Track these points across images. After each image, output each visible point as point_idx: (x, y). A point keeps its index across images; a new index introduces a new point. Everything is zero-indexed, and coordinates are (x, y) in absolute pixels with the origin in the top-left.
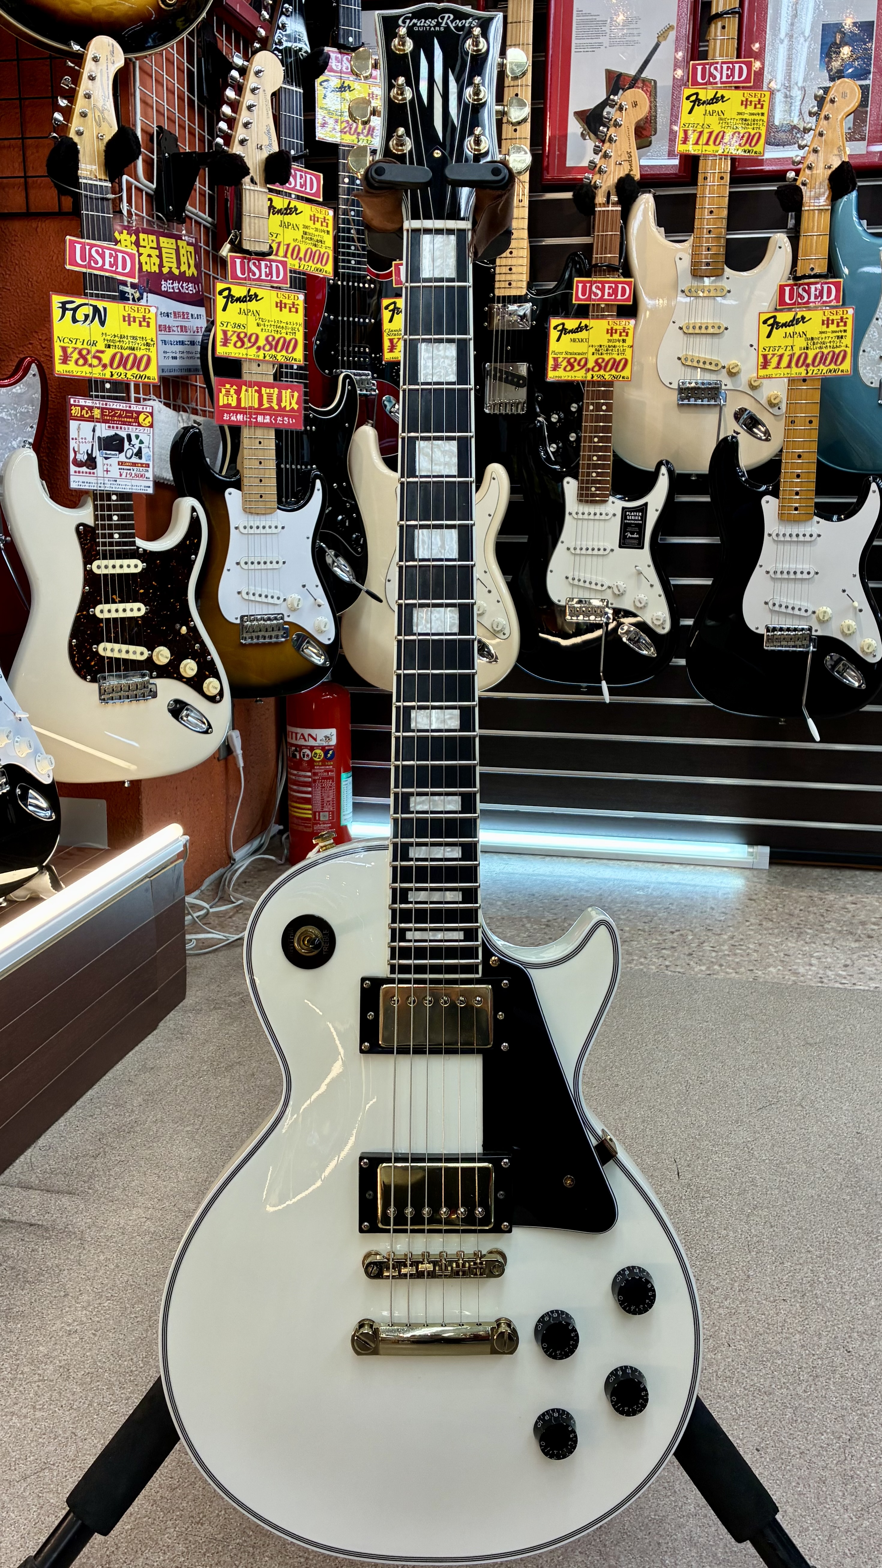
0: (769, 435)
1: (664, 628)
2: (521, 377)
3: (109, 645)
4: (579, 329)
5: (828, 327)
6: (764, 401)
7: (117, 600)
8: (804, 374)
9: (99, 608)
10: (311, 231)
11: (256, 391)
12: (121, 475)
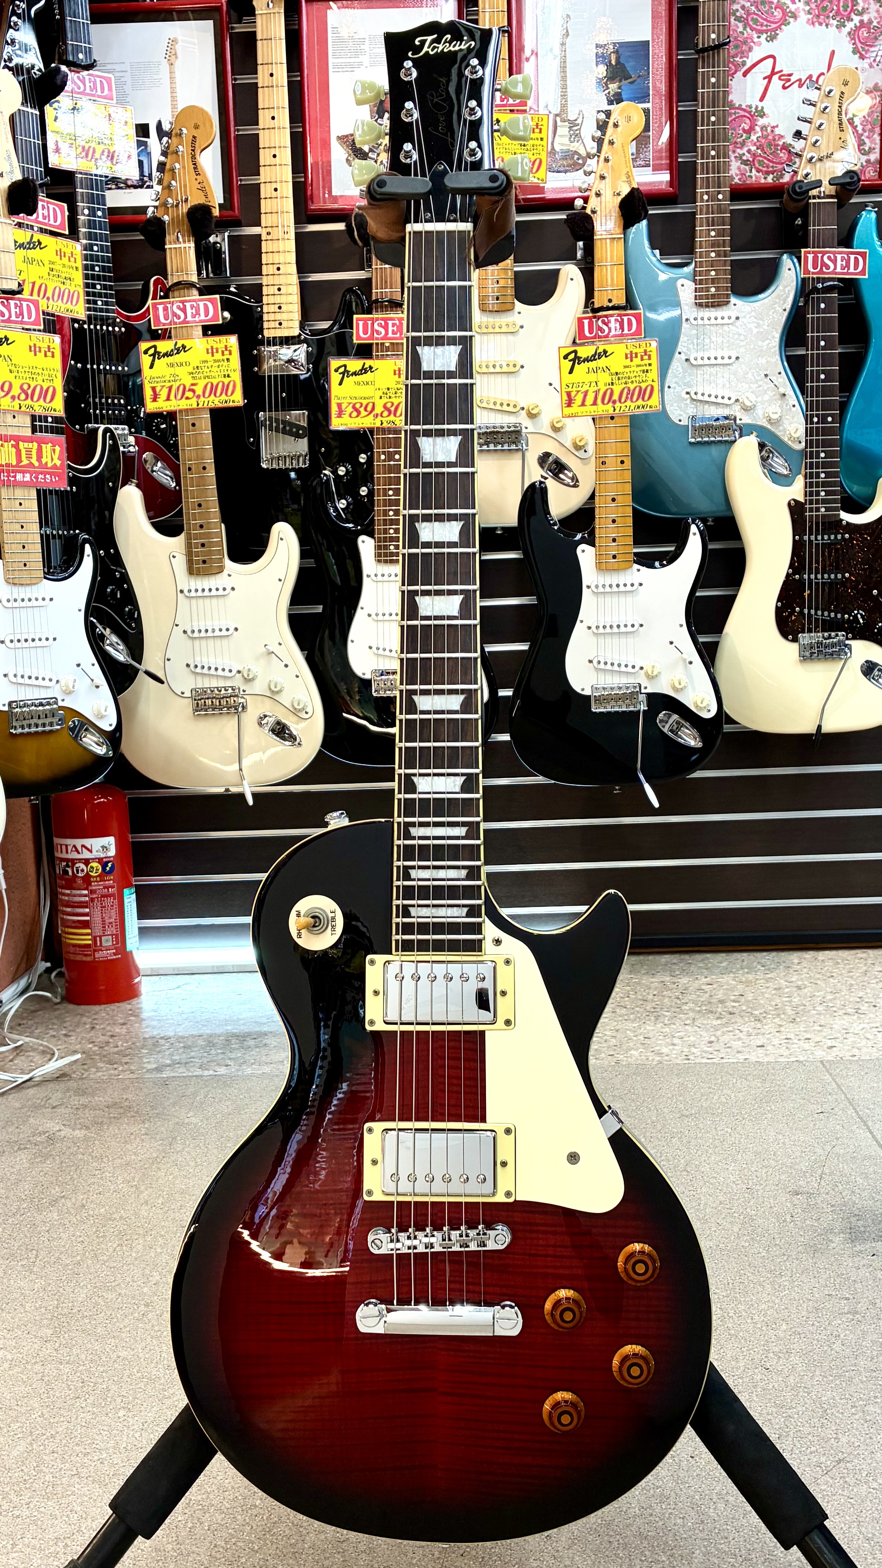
0: (577, 481)
2: (299, 427)
4: (364, 371)
5: (631, 361)
6: (569, 444)
8: (611, 411)
10: (59, 268)
11: (13, 446)
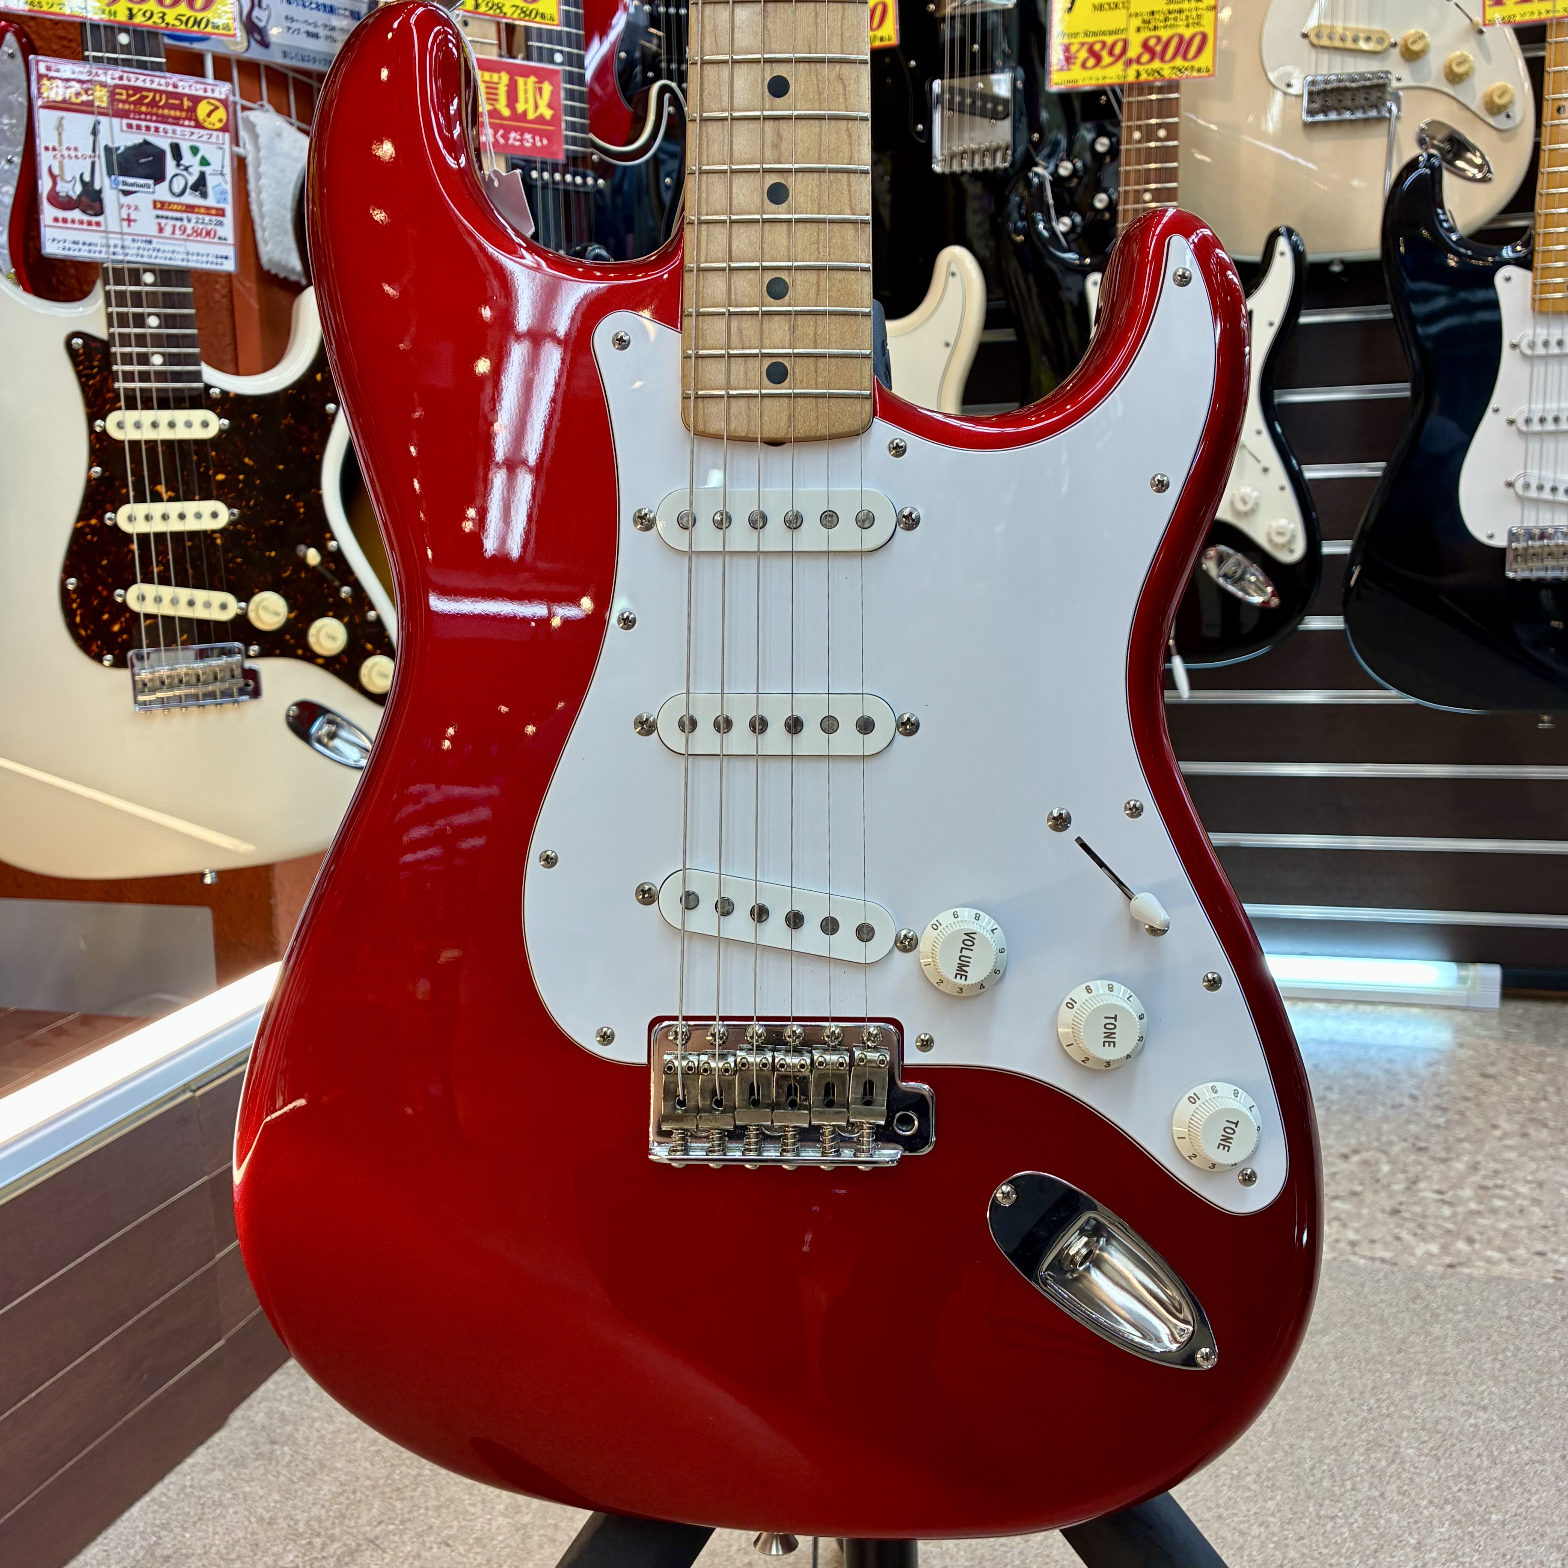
0: (1489, 171)
1: (1291, 551)
2: (999, 100)
3: (150, 590)
6: (1477, 105)
7: (165, 497)
9: (124, 511)
12: (161, 230)
